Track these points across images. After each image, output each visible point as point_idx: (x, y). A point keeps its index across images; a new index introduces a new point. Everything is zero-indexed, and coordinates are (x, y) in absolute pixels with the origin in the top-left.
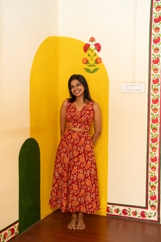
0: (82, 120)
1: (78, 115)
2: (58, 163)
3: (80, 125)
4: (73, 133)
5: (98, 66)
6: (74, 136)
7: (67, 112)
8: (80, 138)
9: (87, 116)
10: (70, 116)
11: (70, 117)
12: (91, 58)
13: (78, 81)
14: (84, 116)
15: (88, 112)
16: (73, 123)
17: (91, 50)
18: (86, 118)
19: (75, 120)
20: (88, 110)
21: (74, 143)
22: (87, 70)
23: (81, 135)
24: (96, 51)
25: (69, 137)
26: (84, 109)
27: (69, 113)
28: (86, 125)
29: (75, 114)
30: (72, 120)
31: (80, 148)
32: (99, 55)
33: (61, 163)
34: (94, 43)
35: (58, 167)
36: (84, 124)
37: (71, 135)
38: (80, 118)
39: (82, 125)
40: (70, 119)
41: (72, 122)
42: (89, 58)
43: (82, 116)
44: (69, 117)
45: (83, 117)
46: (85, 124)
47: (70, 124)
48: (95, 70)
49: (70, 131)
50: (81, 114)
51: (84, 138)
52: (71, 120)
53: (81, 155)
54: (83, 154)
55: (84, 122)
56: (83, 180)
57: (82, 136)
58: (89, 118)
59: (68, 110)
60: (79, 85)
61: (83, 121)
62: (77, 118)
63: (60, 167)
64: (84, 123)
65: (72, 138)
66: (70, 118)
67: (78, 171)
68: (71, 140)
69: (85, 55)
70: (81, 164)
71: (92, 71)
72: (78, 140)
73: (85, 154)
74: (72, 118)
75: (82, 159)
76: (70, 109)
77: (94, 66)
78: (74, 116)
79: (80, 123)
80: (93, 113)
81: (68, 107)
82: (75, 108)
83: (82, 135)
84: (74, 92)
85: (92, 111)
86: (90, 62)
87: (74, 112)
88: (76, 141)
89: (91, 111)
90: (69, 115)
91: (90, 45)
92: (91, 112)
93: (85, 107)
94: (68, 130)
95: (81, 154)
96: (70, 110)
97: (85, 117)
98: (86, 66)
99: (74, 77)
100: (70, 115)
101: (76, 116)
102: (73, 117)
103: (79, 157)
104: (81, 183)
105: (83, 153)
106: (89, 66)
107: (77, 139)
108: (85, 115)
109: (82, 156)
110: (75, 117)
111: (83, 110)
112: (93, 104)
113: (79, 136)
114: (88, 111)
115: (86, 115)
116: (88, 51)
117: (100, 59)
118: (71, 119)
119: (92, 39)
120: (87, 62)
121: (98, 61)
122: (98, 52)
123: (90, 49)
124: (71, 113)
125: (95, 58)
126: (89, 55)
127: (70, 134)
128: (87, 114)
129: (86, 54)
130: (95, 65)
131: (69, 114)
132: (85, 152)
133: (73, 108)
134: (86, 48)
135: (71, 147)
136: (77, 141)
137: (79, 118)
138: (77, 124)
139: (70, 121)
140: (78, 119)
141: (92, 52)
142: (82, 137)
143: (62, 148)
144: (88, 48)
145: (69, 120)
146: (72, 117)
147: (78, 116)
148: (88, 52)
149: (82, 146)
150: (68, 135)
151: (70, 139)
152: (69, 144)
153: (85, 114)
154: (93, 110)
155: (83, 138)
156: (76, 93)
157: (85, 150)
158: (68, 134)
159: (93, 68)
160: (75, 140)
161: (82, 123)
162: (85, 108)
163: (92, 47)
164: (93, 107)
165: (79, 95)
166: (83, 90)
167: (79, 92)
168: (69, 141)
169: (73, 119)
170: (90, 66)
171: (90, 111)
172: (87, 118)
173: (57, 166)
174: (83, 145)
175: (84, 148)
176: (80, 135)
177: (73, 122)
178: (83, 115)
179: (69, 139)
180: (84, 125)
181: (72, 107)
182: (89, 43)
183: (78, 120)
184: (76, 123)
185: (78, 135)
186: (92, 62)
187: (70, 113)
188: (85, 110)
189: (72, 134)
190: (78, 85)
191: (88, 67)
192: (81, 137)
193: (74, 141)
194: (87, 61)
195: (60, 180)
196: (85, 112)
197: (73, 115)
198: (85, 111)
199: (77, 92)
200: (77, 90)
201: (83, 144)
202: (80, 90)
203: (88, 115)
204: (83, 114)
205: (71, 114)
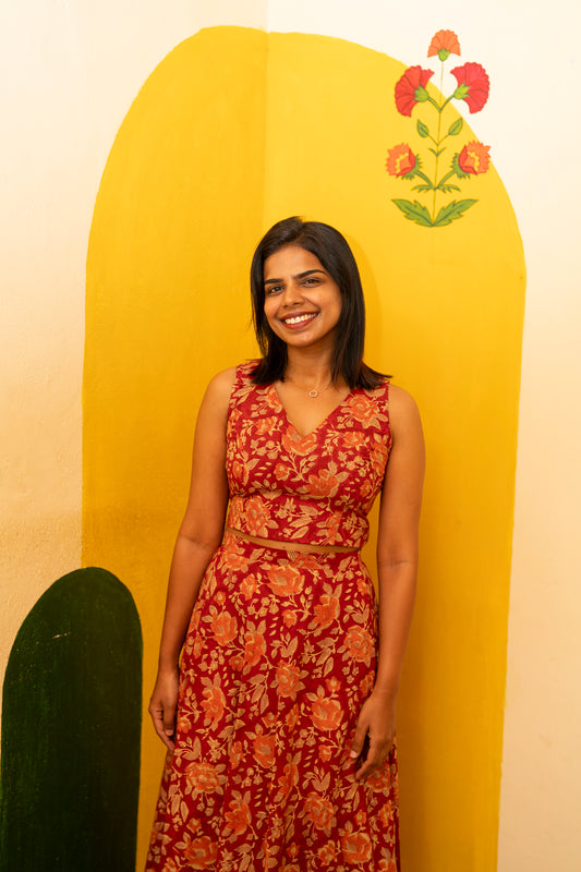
0: (324, 486)
1: (299, 459)
2: (184, 738)
3: (316, 513)
4: (270, 563)
5: (468, 187)
6: (277, 583)
7: (234, 439)
8: (318, 591)
9: (351, 466)
10: (256, 461)
11: (256, 470)
12: (435, 148)
13: (313, 258)
14: (338, 462)
15: (356, 441)
16: (273, 502)
17: (434, 103)
18: (345, 475)
19: (281, 485)
20: (357, 427)
21: (281, 618)
22: (413, 211)
23: (321, 573)
24: (462, 107)
25: (251, 588)
26: (332, 420)
27: (248, 442)
28: (345, 515)
29: (284, 452)
30: (267, 483)
31: (318, 649)
32: (480, 126)
33: (200, 736)
34: (455, 61)
35: (185, 762)
36: (334, 508)
37: (264, 573)
38: (314, 471)
39: (326, 515)
40: (252, 478)
41: (264, 500)
42: (420, 147)
43: (322, 464)
44: (249, 467)
45: (332, 466)
46: (340, 509)
47: (255, 506)
48: (453, 212)
49: (257, 553)
50: (318, 451)
51: (340, 587)
52: (257, 484)
53: (321, 691)
54: (334, 684)
55: (337, 497)
56: (328, 834)
57: (329, 581)
58: (362, 473)
59: (239, 427)
60: (313, 281)
61: (333, 492)
62: (293, 475)
63: (197, 761)
64: (338, 503)
65: (266, 591)
66: (252, 473)
67: (302, 779)
68: (265, 601)
69: (402, 130)
70: (323, 739)
71: (434, 216)
72: (303, 600)
73: (345, 685)
74: (265, 473)
75: (328, 709)
76: (255, 419)
77: (449, 188)
78: (278, 460)
79: (313, 502)
80: (387, 445)
81: (239, 407)
82: (283, 415)
83: (329, 573)
84: (283, 320)
85: (382, 435)
86: (428, 165)
87: (277, 437)
88: (291, 607)
89: (377, 437)
90: (245, 455)
91: (430, 73)
92: (372, 439)
93: (337, 412)
94: (244, 545)
95: (323, 682)
96: (255, 429)
97: (340, 470)
98: (405, 188)
99: (286, 233)
100: (251, 458)
101: (288, 464)
102: (271, 469)
103: (312, 697)
104: (320, 851)
105: (330, 676)
106: (421, 188)
107: (297, 598)
108: (342, 456)
109: (328, 694)
110: (282, 468)
111: (328, 426)
112: (385, 397)
113: (309, 578)
114: (361, 435)
115: (350, 458)
116: (417, 110)
117: (483, 151)
118: (261, 480)
119: (444, 43)
120: (409, 166)
121: (471, 161)
122: (473, 111)
123: (429, 99)
124: (261, 445)
125: (455, 146)
126: (423, 130)
127: (254, 568)
128: (354, 449)
129: (409, 123)
130: (454, 180)
131: (247, 447)
132: (346, 670)
133: (271, 413)
134: (410, 88)
135: (258, 643)
136: (300, 606)
137: (306, 476)
138: (298, 510)
139: (252, 490)
140: (300, 477)
141: (441, 110)
142: (326, 587)
143: (208, 651)
144: (420, 93)
145: (250, 485)
146: (267, 468)
147: (302, 463)
148: (421, 110)
149: (326, 633)
150: (241, 576)
151: (255, 595)
152: (251, 625)
153: (344, 450)
154: (385, 429)
155: (334, 586)
156: (289, 326)
157: (344, 658)
158: (245, 569)
159: (444, 200)
160: (286, 604)
161: (322, 505)
162: (340, 419)
163: (443, 83)
164: (386, 413)
165: (306, 337)
166: (333, 313)
167: (307, 322)
168: (251, 609)
169: (272, 480)
170: (428, 186)
171: (370, 432)
172: (354, 474)
173: (178, 752)
174: (334, 631)
175: (338, 645)
176: (315, 573)
177: (273, 496)
178: (328, 459)
179: (249, 596)
180: (337, 515)
181: (263, 412)
182: (427, 63)
183: (301, 483)
184: (290, 504)
185: (303, 572)
186: (436, 167)
187: (254, 444)
188: (340, 426)
189: (266, 567)
190: (304, 280)
191: (412, 196)
192: (320, 584)
193: (282, 609)
194: (413, 160)
195: (194, 836)
196: (341, 441)
197: (272, 456)
198: (342, 431)
199: (298, 320)
200: (298, 310)
201: (335, 625)
202: (317, 313)
203: (358, 459)
204: (330, 449)
205: (262, 452)
